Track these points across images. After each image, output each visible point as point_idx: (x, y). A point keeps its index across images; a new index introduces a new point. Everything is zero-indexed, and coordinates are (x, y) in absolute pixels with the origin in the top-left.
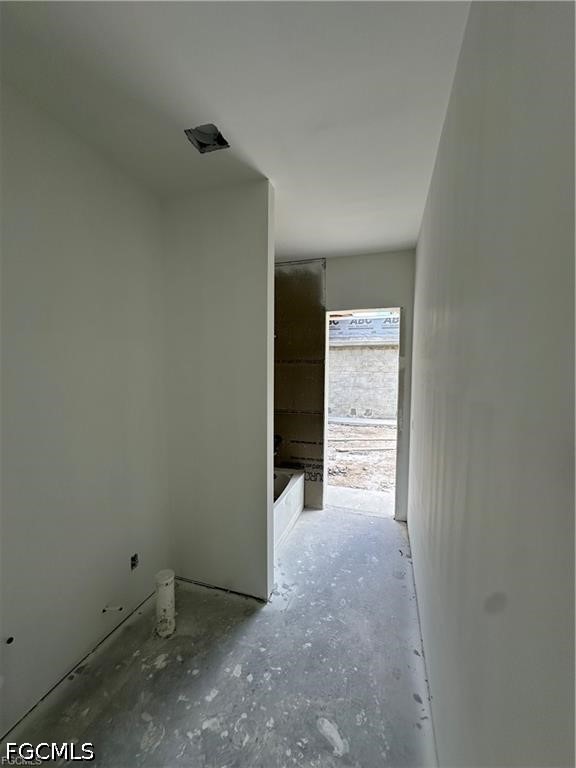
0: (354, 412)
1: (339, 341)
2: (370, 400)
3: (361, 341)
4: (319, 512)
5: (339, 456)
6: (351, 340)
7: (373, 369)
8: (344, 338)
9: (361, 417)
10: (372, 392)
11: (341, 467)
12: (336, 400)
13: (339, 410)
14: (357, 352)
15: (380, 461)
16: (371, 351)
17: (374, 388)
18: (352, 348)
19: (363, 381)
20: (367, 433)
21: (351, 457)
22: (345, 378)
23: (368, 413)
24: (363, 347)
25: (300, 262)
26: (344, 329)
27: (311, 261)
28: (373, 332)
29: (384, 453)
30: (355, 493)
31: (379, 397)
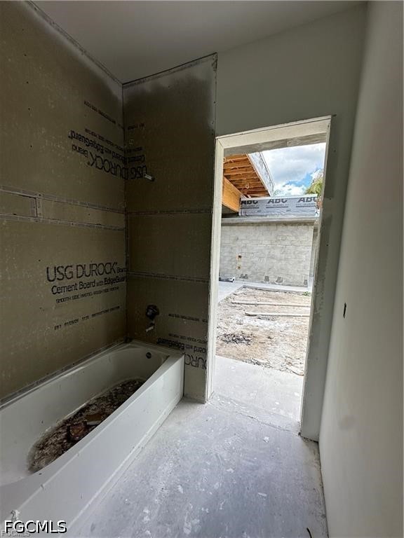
0: (267, 279)
1: (257, 218)
2: (282, 269)
3: (276, 218)
4: (199, 407)
5: (247, 320)
6: (268, 217)
7: (286, 243)
8: (261, 216)
9: (273, 283)
10: (284, 262)
11: (247, 332)
12: (252, 269)
13: (255, 277)
14: (272, 228)
15: (287, 328)
16: (285, 227)
17: (286, 259)
18: (269, 224)
19: (277, 253)
20: (277, 298)
21: (258, 322)
22: (261, 250)
23: (279, 281)
24: (278, 224)
25: (182, 66)
26: (263, 208)
27: (196, 61)
28: (288, 211)
29: (291, 320)
30: (255, 372)
31: (289, 267)
